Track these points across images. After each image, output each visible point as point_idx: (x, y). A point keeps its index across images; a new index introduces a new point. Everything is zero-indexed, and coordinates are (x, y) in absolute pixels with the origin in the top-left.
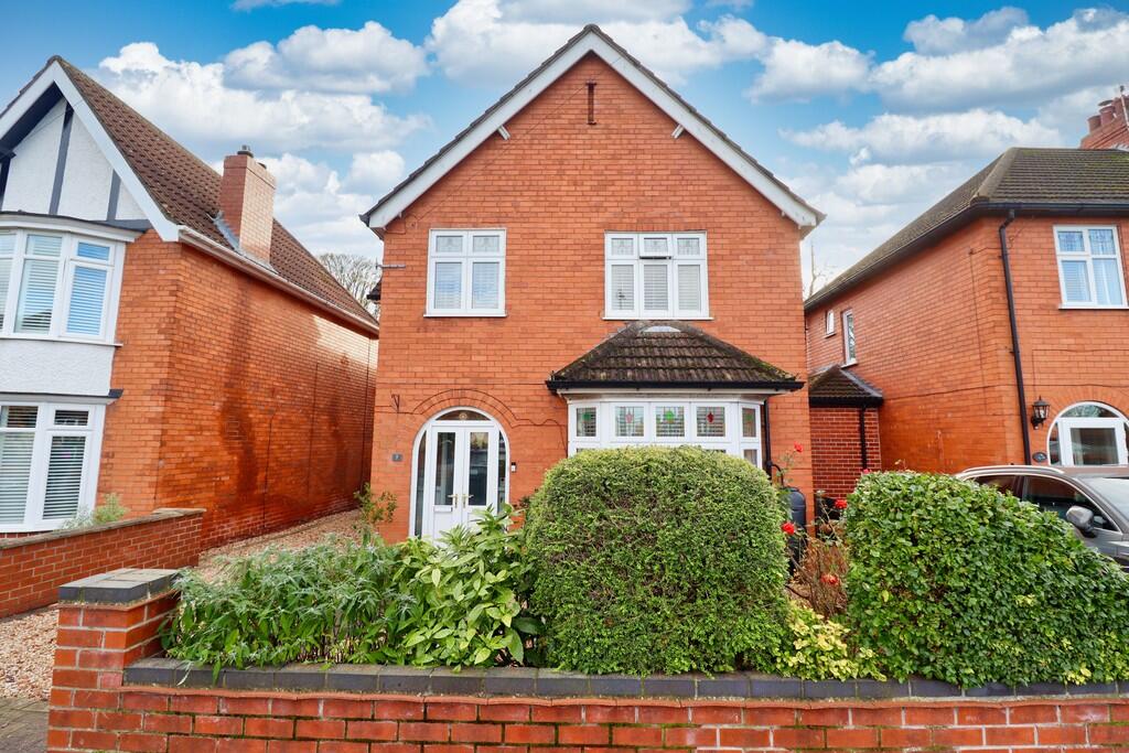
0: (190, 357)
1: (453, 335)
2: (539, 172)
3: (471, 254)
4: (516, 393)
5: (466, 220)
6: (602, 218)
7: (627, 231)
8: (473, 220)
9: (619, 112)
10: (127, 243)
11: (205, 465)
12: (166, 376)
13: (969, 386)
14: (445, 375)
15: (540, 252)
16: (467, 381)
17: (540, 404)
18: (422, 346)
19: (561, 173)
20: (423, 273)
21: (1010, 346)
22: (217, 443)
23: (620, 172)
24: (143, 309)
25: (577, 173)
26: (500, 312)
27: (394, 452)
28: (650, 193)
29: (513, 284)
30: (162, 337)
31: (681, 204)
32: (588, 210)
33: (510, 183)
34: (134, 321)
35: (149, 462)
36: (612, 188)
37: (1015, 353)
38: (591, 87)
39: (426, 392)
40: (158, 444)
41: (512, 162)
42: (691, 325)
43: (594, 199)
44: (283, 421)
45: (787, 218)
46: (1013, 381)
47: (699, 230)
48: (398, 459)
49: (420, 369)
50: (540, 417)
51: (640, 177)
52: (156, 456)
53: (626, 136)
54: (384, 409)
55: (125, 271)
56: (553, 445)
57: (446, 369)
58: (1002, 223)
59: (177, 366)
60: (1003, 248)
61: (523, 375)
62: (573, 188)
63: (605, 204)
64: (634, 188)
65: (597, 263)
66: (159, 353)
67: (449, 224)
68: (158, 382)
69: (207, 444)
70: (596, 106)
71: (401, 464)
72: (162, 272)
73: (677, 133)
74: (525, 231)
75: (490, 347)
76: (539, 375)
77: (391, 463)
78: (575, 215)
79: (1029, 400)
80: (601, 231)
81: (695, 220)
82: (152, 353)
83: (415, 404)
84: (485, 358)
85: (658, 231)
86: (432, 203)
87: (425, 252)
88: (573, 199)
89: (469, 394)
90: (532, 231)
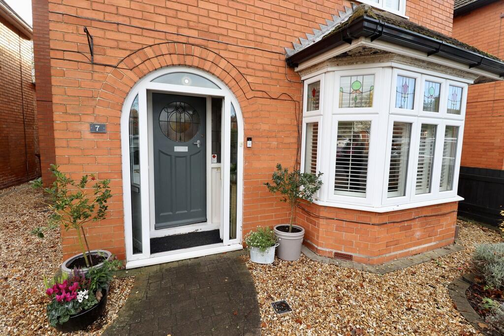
4: (251, 58)
14: (163, 19)
16: (194, 33)
17: (275, 76)
27: (91, 119)
39: (135, 39)
48: (98, 130)
50: (275, 91)
54: (67, 56)
56: (287, 121)
61: (259, 39)
76: (276, 42)
77: (88, 135)
83: (123, 54)
89: (196, 51)
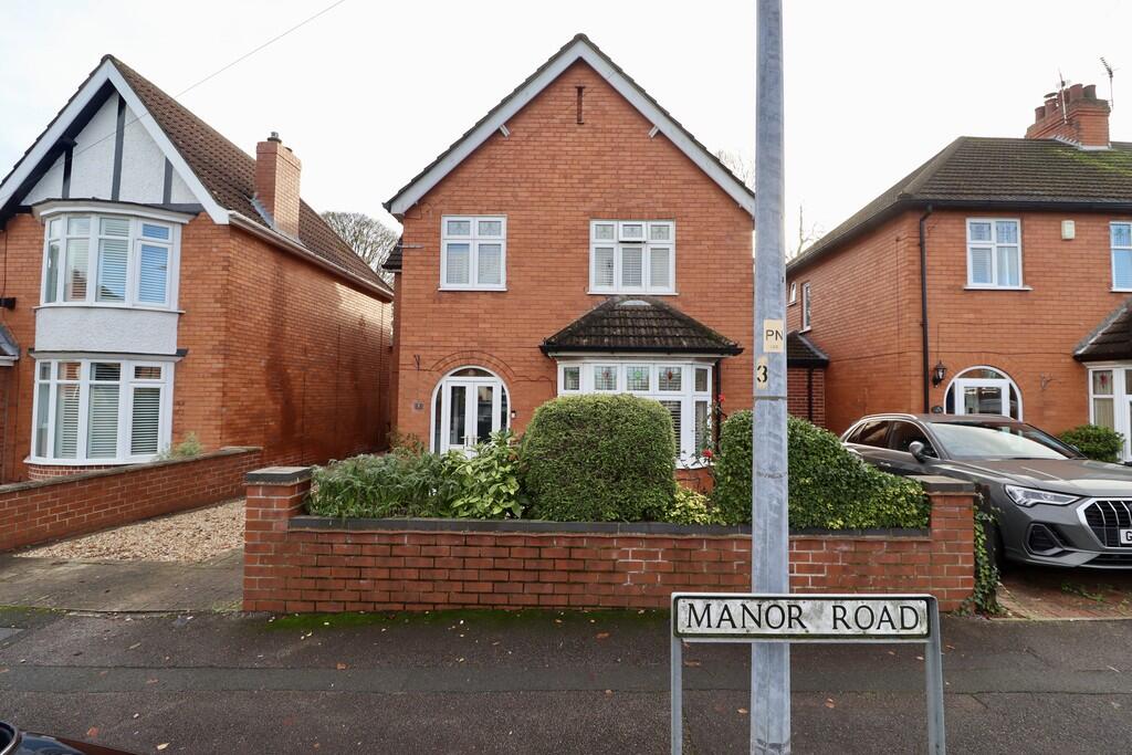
0: (241, 322)
1: (463, 306)
2: (534, 166)
3: (478, 237)
4: (515, 354)
5: (472, 207)
6: (588, 207)
7: (608, 219)
8: (479, 208)
9: (604, 113)
10: (182, 224)
11: (255, 412)
12: (223, 338)
13: (889, 352)
14: (456, 339)
15: (536, 236)
16: (476, 344)
17: (535, 364)
18: (437, 315)
19: (553, 168)
20: (437, 253)
21: (921, 319)
22: (264, 394)
23: (604, 167)
24: (200, 282)
25: (567, 167)
26: (502, 287)
27: (416, 401)
28: (629, 186)
29: (512, 264)
30: (219, 305)
31: (655, 196)
32: (575, 200)
33: (510, 175)
34: (193, 291)
35: (214, 409)
36: (597, 181)
37: (924, 325)
38: (580, 90)
39: (442, 353)
40: (221, 394)
41: (511, 157)
42: (660, 300)
43: (582, 190)
44: (314, 376)
45: (743, 209)
46: (920, 348)
47: (670, 219)
48: (419, 407)
49: (436, 334)
50: (535, 374)
51: (620, 172)
52: (220, 404)
53: (607, 135)
54: (407, 367)
55: (182, 248)
57: (457, 334)
58: (922, 216)
59: (232, 329)
60: (921, 237)
61: (521, 340)
62: (563, 181)
63: (591, 195)
64: (615, 181)
65: (583, 246)
66: (217, 319)
67: (459, 211)
68: (217, 343)
69: (257, 395)
70: (583, 108)
71: (422, 412)
72: (215, 250)
73: (653, 133)
74: (523, 218)
75: (494, 316)
76: (533, 340)
77: (414, 410)
78: (565, 204)
79: (932, 364)
80: (587, 218)
81: (667, 210)
82: (211, 319)
83: (433, 363)
84: (489, 326)
85: (635, 219)
86: (445, 192)
87: (438, 235)
88: (563, 190)
89: (476, 355)
90: (529, 217)
